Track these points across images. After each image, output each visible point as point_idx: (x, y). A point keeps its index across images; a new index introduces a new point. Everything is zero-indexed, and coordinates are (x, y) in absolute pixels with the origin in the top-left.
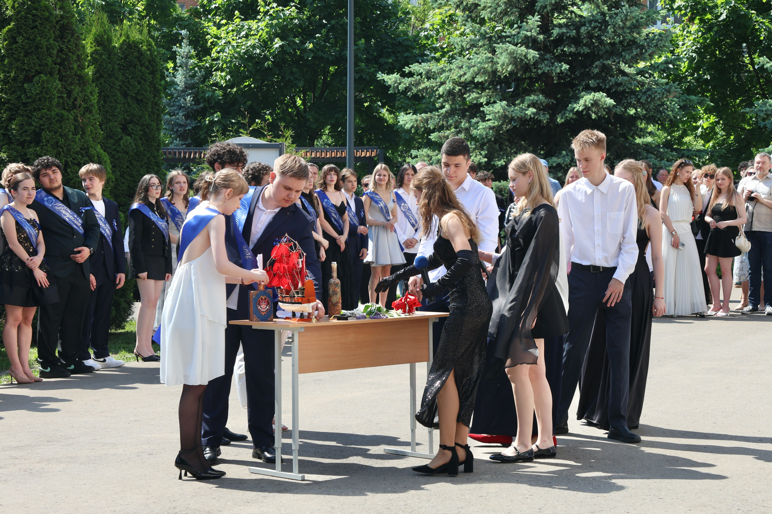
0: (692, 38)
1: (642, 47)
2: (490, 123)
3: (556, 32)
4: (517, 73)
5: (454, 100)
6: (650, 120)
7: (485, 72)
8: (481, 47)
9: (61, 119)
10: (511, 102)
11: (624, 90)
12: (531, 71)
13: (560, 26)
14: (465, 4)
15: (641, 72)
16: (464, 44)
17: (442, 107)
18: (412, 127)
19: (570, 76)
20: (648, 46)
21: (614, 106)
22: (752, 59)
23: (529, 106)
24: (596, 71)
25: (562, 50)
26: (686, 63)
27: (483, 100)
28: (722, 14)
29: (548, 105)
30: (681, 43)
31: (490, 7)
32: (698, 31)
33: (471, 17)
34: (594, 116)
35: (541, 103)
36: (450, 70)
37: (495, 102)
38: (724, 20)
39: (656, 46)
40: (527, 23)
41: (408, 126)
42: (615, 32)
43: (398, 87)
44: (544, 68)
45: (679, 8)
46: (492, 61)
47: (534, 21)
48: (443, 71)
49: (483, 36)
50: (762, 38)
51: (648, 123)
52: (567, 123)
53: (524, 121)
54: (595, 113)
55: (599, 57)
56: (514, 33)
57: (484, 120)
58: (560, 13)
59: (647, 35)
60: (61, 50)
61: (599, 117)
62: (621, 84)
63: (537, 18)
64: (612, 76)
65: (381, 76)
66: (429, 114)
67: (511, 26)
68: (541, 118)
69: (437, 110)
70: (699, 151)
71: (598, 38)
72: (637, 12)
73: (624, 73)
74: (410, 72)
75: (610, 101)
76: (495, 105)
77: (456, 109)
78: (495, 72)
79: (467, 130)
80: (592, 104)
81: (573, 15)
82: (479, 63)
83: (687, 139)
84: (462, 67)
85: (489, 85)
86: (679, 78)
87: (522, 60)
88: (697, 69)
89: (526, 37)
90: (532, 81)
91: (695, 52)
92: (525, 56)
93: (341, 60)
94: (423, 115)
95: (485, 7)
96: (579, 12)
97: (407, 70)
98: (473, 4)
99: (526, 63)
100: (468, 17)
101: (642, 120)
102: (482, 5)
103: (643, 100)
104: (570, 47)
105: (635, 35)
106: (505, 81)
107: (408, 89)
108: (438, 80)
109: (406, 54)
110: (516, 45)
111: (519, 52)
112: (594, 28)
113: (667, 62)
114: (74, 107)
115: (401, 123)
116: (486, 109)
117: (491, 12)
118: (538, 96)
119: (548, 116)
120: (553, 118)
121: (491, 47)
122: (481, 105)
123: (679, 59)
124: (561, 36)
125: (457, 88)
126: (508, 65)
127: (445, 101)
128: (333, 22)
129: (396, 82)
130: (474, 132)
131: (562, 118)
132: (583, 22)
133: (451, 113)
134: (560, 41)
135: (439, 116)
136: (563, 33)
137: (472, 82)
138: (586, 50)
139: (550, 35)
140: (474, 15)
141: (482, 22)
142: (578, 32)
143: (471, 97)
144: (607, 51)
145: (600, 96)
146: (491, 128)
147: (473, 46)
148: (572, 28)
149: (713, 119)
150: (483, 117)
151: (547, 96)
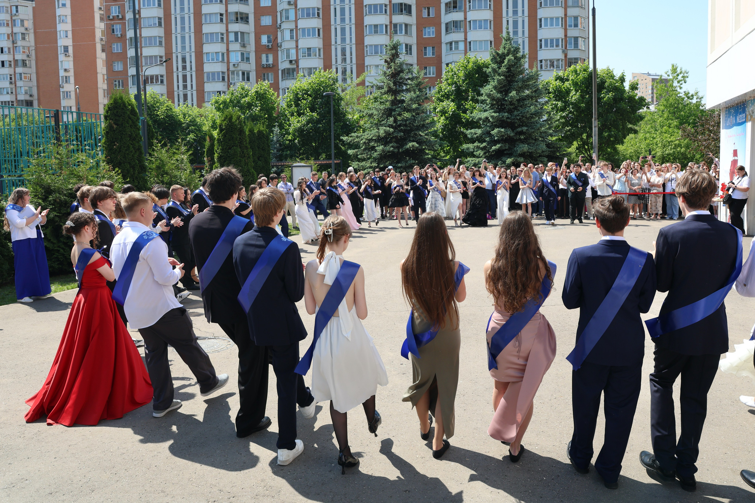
0: (441, 122)
1: (427, 127)
2: (378, 153)
3: (399, 123)
4: (386, 136)
5: (366, 145)
7: (376, 136)
8: (374, 128)
9: (241, 161)
10: (385, 146)
11: (422, 141)
12: (391, 135)
13: (400, 121)
17: (362, 147)
18: (352, 154)
19: (404, 137)
21: (419, 147)
23: (391, 147)
24: (412, 135)
25: (401, 129)
26: (440, 131)
27: (376, 145)
28: (450, 113)
29: (397, 146)
30: (438, 124)
31: (377, 115)
32: (443, 119)
35: (395, 146)
36: (364, 135)
38: (451, 116)
39: (431, 125)
40: (389, 120)
42: (418, 122)
43: (347, 141)
44: (395, 134)
46: (378, 132)
47: (392, 119)
48: (362, 136)
50: (463, 122)
52: (403, 152)
53: (390, 152)
54: (412, 149)
55: (413, 131)
56: (385, 123)
58: (400, 117)
59: (427, 122)
60: (240, 138)
61: (414, 151)
62: (420, 139)
63: (393, 118)
64: (417, 137)
65: (342, 137)
66: (358, 150)
67: (384, 121)
69: (360, 148)
71: (412, 124)
73: (421, 136)
74: (351, 136)
75: (417, 145)
76: (380, 147)
78: (379, 136)
79: (370, 155)
80: (412, 146)
81: (404, 117)
82: (374, 133)
84: (368, 134)
85: (377, 140)
88: (443, 132)
89: (389, 124)
90: (391, 139)
91: (442, 126)
92: (389, 131)
94: (356, 150)
96: (406, 116)
98: (371, 114)
99: (389, 133)
103: (427, 144)
104: (404, 127)
105: (424, 123)
106: (383, 139)
107: (351, 141)
108: (360, 138)
109: (350, 130)
110: (386, 127)
111: (387, 129)
112: (411, 121)
113: (434, 131)
114: (244, 156)
115: (349, 153)
116: (377, 148)
117: (377, 117)
118: (394, 144)
119: (397, 150)
120: (399, 150)
121: (377, 128)
122: (375, 147)
123: (438, 129)
124: (401, 124)
125: (367, 141)
126: (383, 134)
129: (346, 139)
130: (373, 156)
132: (407, 119)
133: (365, 149)
134: (400, 125)
135: (361, 150)
137: (372, 139)
138: (409, 128)
139: (397, 124)
142: (406, 123)
143: (372, 144)
144: (415, 128)
145: (414, 143)
146: (378, 155)
148: (404, 121)
149: (449, 148)
150: (376, 151)
151: (397, 143)
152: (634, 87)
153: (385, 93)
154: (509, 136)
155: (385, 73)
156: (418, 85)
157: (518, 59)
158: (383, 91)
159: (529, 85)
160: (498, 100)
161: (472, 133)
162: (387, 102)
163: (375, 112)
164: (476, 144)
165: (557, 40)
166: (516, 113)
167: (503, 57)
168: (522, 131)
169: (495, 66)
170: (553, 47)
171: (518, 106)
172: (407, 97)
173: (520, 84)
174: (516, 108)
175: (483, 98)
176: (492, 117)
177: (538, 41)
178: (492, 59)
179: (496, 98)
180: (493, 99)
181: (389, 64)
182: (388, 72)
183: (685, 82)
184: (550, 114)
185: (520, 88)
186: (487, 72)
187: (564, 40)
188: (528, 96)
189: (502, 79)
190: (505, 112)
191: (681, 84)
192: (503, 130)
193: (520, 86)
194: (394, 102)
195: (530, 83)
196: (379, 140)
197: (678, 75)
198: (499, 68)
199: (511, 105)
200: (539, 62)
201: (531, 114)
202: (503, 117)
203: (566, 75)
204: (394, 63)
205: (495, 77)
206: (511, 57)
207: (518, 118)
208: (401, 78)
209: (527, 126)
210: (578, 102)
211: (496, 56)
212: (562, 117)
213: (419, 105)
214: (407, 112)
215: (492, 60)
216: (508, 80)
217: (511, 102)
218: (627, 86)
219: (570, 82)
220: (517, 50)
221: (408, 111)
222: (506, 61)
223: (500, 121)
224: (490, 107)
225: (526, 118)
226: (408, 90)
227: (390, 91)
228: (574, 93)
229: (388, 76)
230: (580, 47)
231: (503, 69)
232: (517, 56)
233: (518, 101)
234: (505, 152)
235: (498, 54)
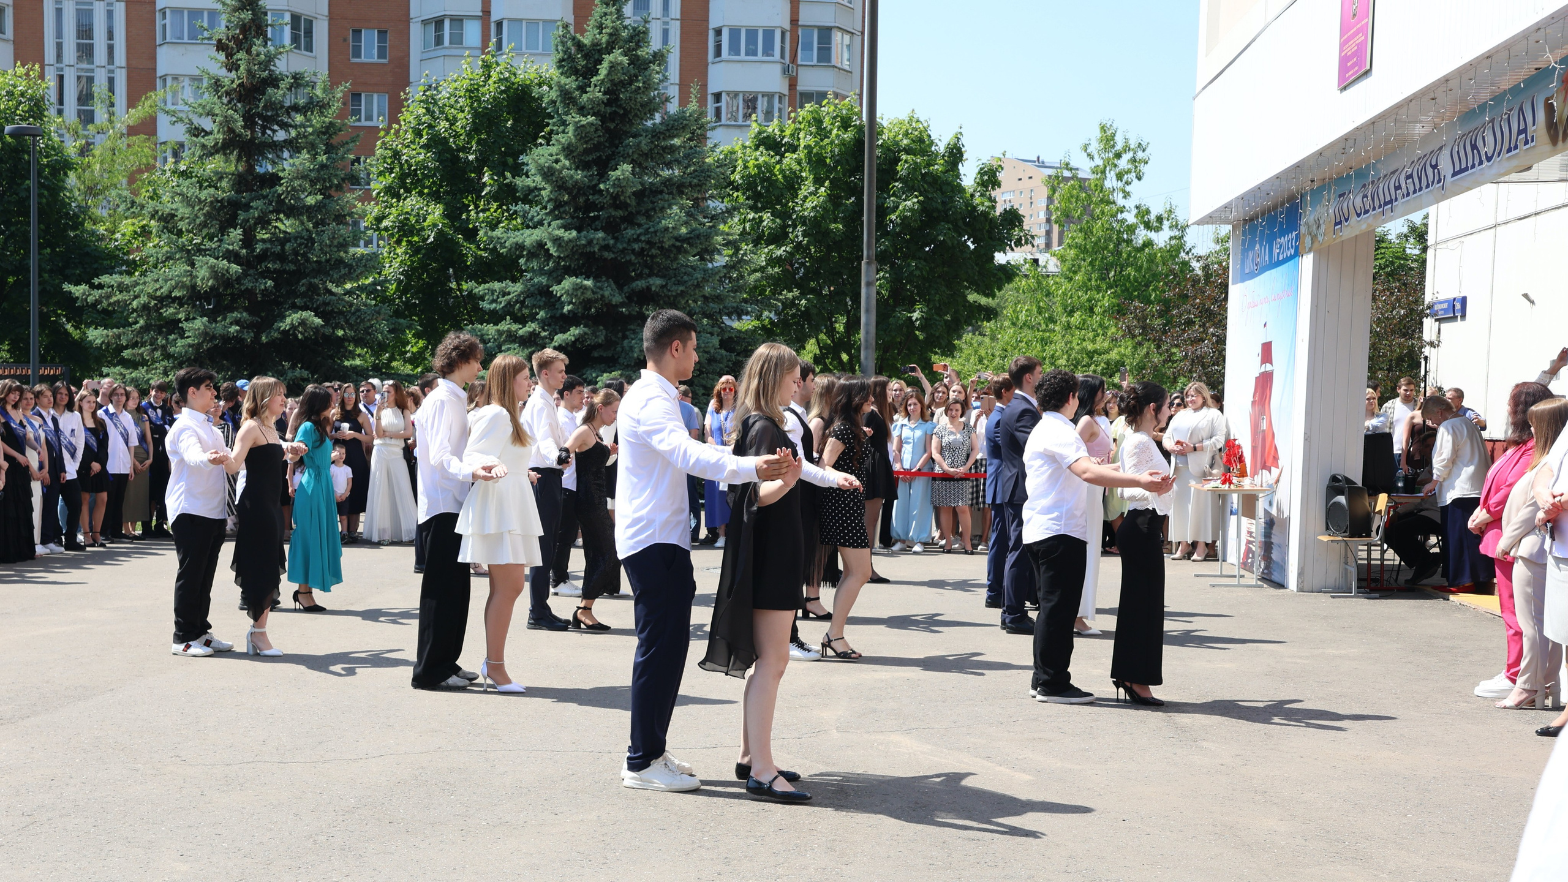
0: (399, 260)
1: (350, 266)
2: (189, 341)
3: (259, 247)
4: (218, 289)
5: (148, 315)
6: (359, 342)
7: (183, 286)
8: (178, 259)
10: (213, 318)
11: (333, 310)
12: (233, 287)
13: (263, 241)
14: (160, 213)
15: (349, 293)
16: (160, 256)
17: (136, 322)
18: (103, 342)
19: (274, 294)
20: (357, 265)
21: (322, 326)
22: (459, 285)
23: (231, 324)
24: (303, 289)
25: (266, 267)
26: (394, 286)
27: (182, 316)
28: (429, 236)
29: (252, 323)
30: (387, 265)
31: (188, 218)
32: (406, 253)
33: (166, 228)
34: (300, 336)
35: (245, 321)
36: (145, 283)
37: (194, 318)
38: (431, 243)
39: (365, 266)
40: (228, 235)
41: (98, 341)
42: (321, 249)
43: (86, 299)
44: (248, 284)
45: (386, 229)
46: (191, 275)
47: (236, 234)
48: (137, 284)
49: (182, 249)
50: (469, 263)
51: (356, 346)
52: (272, 343)
53: (226, 339)
54: (301, 332)
55: (305, 275)
56: (213, 246)
57: (182, 337)
58: (262, 229)
59: (354, 255)
61: (306, 338)
62: (328, 304)
63: (239, 231)
64: (319, 295)
65: (68, 287)
66: (121, 330)
67: (211, 239)
68: (245, 336)
69: (130, 325)
70: (408, 375)
71: (304, 255)
72: (344, 231)
73: (331, 293)
74: (100, 284)
75: (318, 321)
76: (196, 321)
77: (151, 325)
78: (194, 287)
79: (164, 347)
80: (299, 324)
81: (277, 231)
82: (177, 276)
83: (394, 364)
84: (158, 280)
85: (188, 299)
86: (386, 300)
87: (223, 275)
88: (404, 292)
89: (228, 250)
90: (234, 298)
91: (401, 274)
92: (227, 271)
93: (22, 269)
94: (115, 330)
95: (182, 218)
96: (282, 227)
97: (96, 281)
98: (169, 214)
99: (228, 278)
100: (164, 227)
101: (350, 342)
102: (180, 216)
103: (352, 321)
104: (275, 263)
105: (342, 254)
106: (206, 296)
107: (98, 302)
108: (132, 293)
109: (95, 266)
110: (217, 259)
111: (220, 265)
112: (300, 245)
113: (374, 284)
115: (90, 338)
116: (185, 325)
117: (189, 224)
118: (241, 313)
119: (252, 334)
120: (257, 337)
121: (189, 260)
122: (180, 321)
123: (386, 281)
124: (265, 252)
125: (153, 303)
126: (208, 280)
127: (139, 316)
128: (13, 228)
129: (84, 294)
130: (172, 350)
131: (267, 337)
132: (287, 238)
133: (146, 329)
134: (264, 256)
135: (132, 331)
136: (267, 249)
137: (169, 296)
138: (292, 267)
139: (254, 250)
140: (170, 226)
141: (180, 233)
142: (283, 249)
143: (169, 312)
144: (313, 269)
145: (305, 314)
146: (190, 346)
147: (168, 258)
148: (276, 243)
149: (421, 343)
150: (182, 334)
151: (250, 313)
152: (989, 178)
153: (215, 150)
154: (609, 305)
155: (217, 84)
156: (328, 130)
157: (640, 65)
158: (209, 141)
159: (672, 149)
160: (576, 190)
161: (493, 292)
162: (221, 179)
163: (183, 211)
164: (504, 326)
165: (769, 34)
166: (630, 232)
167: (594, 55)
168: (649, 288)
169: (570, 83)
170: (755, 54)
171: (638, 213)
172: (290, 165)
173: (644, 142)
174: (630, 220)
175: (529, 182)
176: (557, 241)
177: (711, 35)
178: (561, 61)
179: (570, 184)
180: (561, 185)
181: (229, 55)
182: (227, 82)
183: (1139, 178)
184: (738, 249)
185: (646, 155)
186: (546, 100)
187: (788, 35)
188: (668, 182)
189: (591, 124)
190: (596, 230)
191: (1128, 183)
192: (589, 283)
193: (645, 148)
194: (247, 182)
195: (677, 142)
196: (194, 297)
197: (1118, 156)
198: (582, 89)
199: (617, 207)
200: (710, 99)
201: (677, 239)
202: (590, 242)
203: (788, 132)
204: (249, 52)
205: (569, 118)
206: (617, 56)
207: (636, 246)
208: (270, 105)
209: (663, 277)
210: (822, 217)
211: (573, 50)
212: (772, 261)
213: (327, 197)
214: (288, 217)
215: (560, 63)
216: (607, 130)
217: (615, 197)
218: (968, 175)
219: (801, 154)
220: (639, 37)
221: (292, 211)
222: (603, 70)
223: (582, 254)
224: (552, 211)
225: (661, 248)
226: (293, 146)
227: (231, 144)
228: (812, 189)
229: (227, 93)
230: (834, 61)
231: (595, 93)
232: (637, 57)
233: (639, 195)
234: (596, 354)
235: (579, 46)
